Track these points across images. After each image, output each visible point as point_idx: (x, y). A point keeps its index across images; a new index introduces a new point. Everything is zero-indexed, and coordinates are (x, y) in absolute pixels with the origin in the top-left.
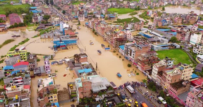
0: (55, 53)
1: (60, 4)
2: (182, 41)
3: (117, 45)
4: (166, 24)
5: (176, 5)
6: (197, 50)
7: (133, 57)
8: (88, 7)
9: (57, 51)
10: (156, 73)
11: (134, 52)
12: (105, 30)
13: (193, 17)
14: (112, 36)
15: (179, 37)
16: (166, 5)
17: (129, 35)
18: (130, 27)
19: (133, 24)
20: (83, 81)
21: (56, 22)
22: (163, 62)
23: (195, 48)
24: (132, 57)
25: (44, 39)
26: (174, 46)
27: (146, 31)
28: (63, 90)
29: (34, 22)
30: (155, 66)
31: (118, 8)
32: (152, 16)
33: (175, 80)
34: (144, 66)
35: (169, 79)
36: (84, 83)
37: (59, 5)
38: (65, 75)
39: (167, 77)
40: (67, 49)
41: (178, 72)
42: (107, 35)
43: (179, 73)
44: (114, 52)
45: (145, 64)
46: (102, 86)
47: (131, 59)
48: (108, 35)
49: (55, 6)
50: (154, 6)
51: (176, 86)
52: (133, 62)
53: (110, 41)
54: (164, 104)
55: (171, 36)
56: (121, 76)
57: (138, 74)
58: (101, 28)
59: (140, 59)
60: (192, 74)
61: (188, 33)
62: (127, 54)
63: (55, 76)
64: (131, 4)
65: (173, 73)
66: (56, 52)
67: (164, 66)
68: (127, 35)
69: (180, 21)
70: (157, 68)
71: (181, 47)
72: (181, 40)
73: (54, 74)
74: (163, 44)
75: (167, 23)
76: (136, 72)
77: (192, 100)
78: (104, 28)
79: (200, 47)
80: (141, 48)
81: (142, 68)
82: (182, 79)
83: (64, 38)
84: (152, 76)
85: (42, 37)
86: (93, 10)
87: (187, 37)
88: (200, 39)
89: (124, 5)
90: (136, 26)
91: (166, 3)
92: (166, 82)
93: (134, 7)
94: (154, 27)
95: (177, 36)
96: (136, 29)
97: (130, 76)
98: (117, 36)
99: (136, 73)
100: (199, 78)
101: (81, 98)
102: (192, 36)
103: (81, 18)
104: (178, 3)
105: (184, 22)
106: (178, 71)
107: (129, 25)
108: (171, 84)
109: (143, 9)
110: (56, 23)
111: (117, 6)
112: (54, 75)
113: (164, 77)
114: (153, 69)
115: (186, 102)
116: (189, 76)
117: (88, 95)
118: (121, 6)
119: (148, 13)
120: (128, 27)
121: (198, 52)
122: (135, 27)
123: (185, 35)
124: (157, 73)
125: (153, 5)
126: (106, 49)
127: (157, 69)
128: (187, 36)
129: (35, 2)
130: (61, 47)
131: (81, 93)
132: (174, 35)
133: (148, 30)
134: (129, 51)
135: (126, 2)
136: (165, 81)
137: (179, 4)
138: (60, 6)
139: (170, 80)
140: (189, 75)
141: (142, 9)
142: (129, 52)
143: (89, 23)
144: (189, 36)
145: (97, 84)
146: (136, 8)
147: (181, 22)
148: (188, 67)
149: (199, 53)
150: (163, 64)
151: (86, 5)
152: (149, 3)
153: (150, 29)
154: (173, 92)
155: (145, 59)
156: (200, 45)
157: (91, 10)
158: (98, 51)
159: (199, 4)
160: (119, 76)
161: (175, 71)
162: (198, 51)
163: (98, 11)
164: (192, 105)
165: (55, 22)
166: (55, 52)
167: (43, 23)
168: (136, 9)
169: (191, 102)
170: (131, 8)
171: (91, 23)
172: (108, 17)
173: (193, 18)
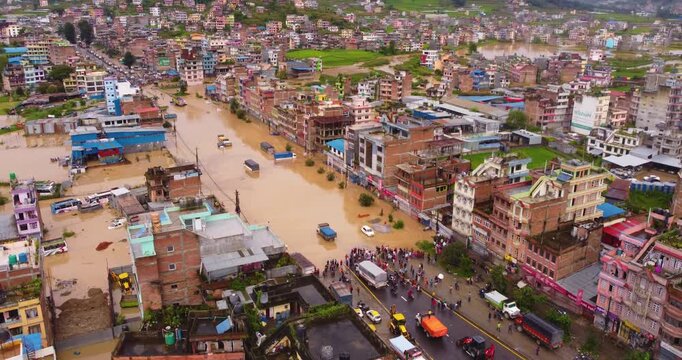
0: (77, 177)
1: (115, 38)
2: (544, 124)
3: (318, 140)
4: (485, 83)
5: (510, 41)
6: (602, 146)
7: (379, 169)
8: (219, 44)
9: (83, 170)
10: (469, 207)
11: (380, 149)
12: (275, 100)
13: (570, 62)
14: (300, 112)
15: (535, 113)
16: (480, 41)
17: (363, 112)
18: (365, 92)
19: (375, 82)
20: (157, 230)
21: (96, 86)
22: (489, 166)
23: (594, 138)
24: (374, 171)
25: (38, 136)
26: (521, 140)
27: (421, 103)
28: (87, 297)
29: (10, 89)
30: (461, 181)
31: (325, 50)
32: (438, 65)
33: (545, 223)
34: (420, 194)
35: (521, 218)
36: (161, 238)
37: (114, 41)
38: (103, 246)
39: (512, 213)
40: (127, 162)
41: (550, 194)
42: (280, 111)
43: (557, 196)
44: (310, 164)
45: (425, 187)
46: (246, 253)
47: (373, 177)
48: (286, 113)
49: (99, 45)
50: (442, 42)
51: (551, 243)
52: (380, 187)
53: (294, 132)
54: (511, 318)
55: (507, 112)
56: (335, 234)
57: (400, 226)
58: (261, 92)
59: (403, 169)
60: (600, 200)
61: (565, 97)
62: (357, 164)
63: (58, 250)
64: (365, 38)
65: (534, 195)
66: (79, 172)
67: (496, 179)
68: (356, 112)
69: (530, 74)
70: (472, 187)
71: (545, 142)
72: (542, 121)
73: (54, 244)
74: (484, 135)
75: (488, 80)
76: (391, 221)
77: (622, 283)
78: (271, 93)
79: (609, 136)
80: (405, 134)
81: (416, 203)
82: (570, 218)
83: (116, 124)
84: (454, 225)
85: (31, 131)
86: (234, 51)
87: (560, 111)
88: (605, 115)
89: (343, 39)
90: (386, 89)
91: (481, 36)
92: (509, 235)
93: (377, 46)
94: (447, 89)
95: (528, 110)
96: (386, 100)
97: (369, 234)
98: (317, 111)
99: (393, 224)
100: (628, 218)
101: (154, 307)
102: (576, 105)
103: (190, 73)
104: (516, 35)
105: (543, 80)
106: (550, 189)
107: (360, 87)
108: (528, 239)
109: (407, 53)
110: (93, 89)
111: (318, 42)
112: (52, 247)
113: (501, 215)
114: (455, 196)
115: (594, 299)
116: (592, 208)
117: (184, 295)
118: (335, 42)
119: (425, 57)
120: (359, 92)
121: (604, 149)
122: (384, 92)
123: (553, 103)
124: (471, 210)
125: (439, 39)
126: (277, 156)
127: (470, 194)
128: (561, 106)
129: (27, 35)
130: (102, 156)
131: (153, 283)
132: (515, 110)
133: (426, 100)
134: (362, 151)
135: (350, 31)
136: (506, 232)
137: (519, 38)
138: (116, 43)
139: (526, 220)
140: (591, 204)
141: (404, 52)
142: (363, 156)
143: (219, 84)
144: (566, 106)
145: (223, 241)
146: (383, 48)
147: (534, 78)
148: (586, 172)
149: (608, 152)
150: (492, 174)
151: (212, 39)
152: (425, 34)
153: (435, 98)
154: (540, 267)
155: (424, 167)
156: (609, 127)
157: (228, 54)
158: (246, 163)
159: (583, 37)
160: (327, 236)
161: (542, 190)
162: (605, 147)
163: (251, 53)
164: (622, 303)
165: (89, 84)
166: (73, 174)
167: (42, 90)
168: (384, 51)
169: (617, 294)
170: (368, 48)
171: (224, 83)
172: (289, 70)
173: (570, 66)
